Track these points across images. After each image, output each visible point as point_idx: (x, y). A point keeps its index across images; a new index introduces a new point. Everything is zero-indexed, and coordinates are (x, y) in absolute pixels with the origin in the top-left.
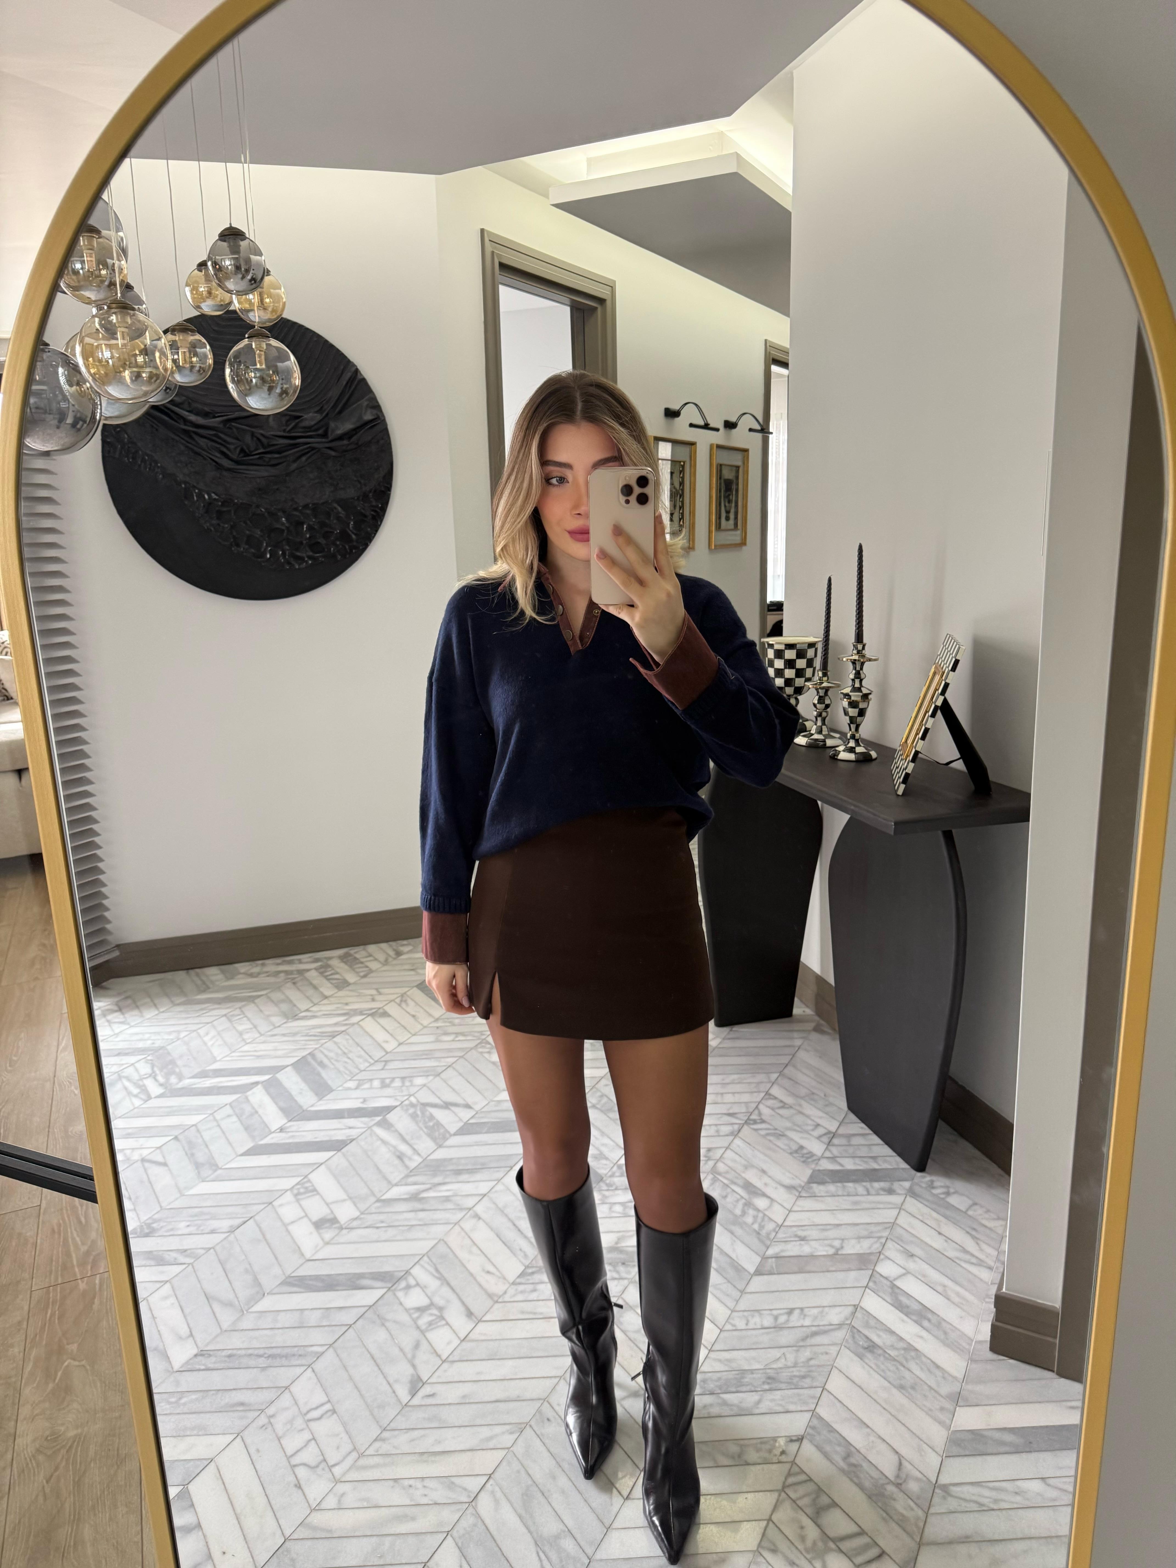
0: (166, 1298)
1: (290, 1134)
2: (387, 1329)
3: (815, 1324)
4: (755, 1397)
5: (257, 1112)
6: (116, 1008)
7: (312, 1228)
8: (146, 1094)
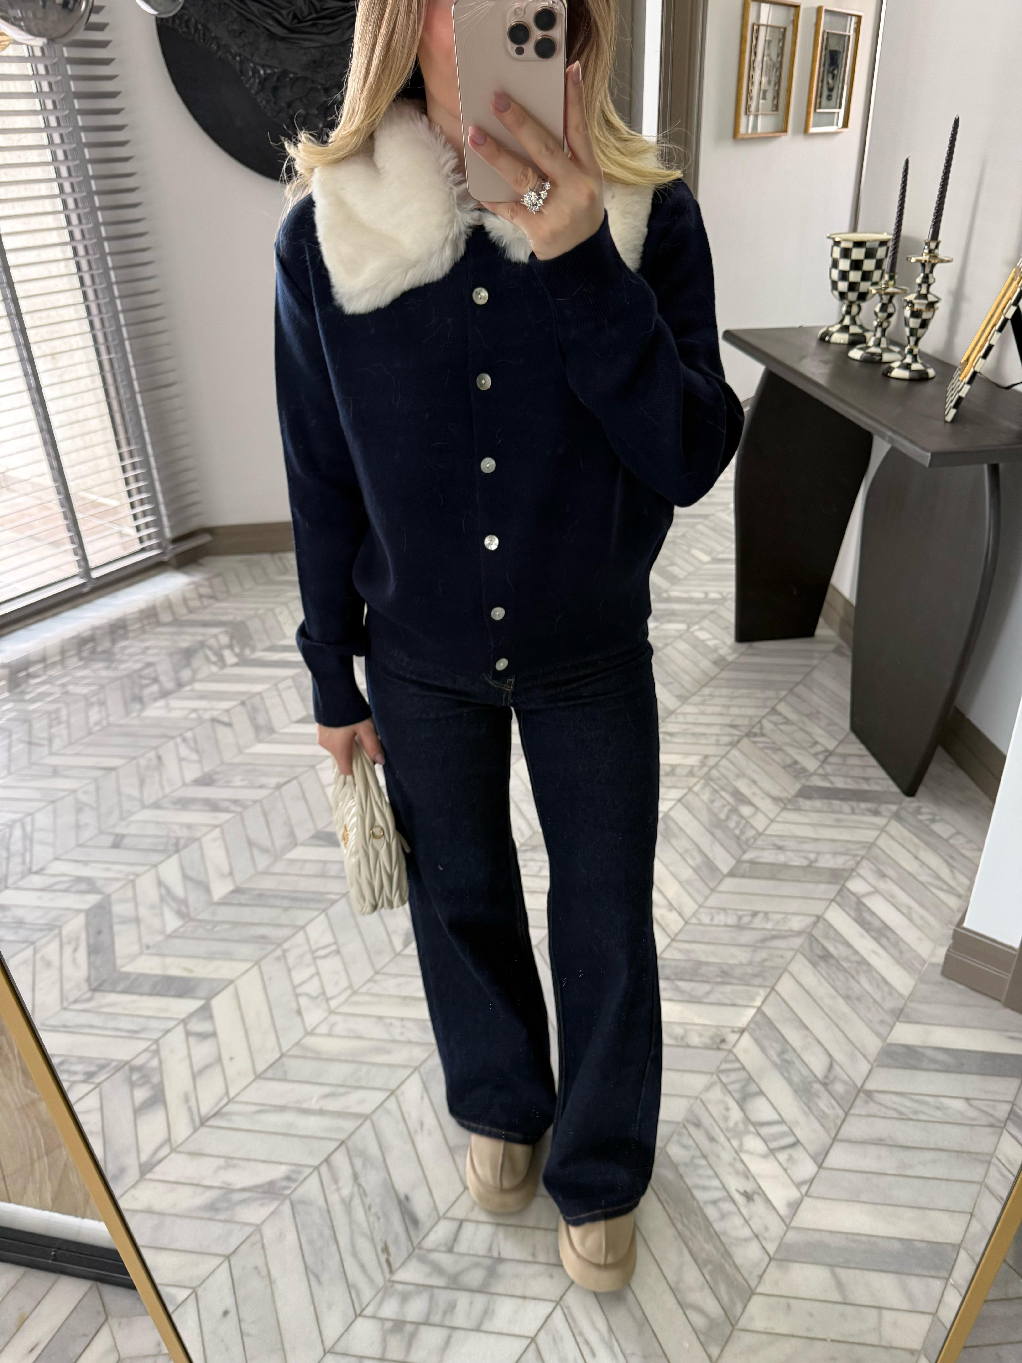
0: (215, 840)
3: (777, 928)
4: (706, 987)
6: (206, 583)
8: (222, 662)
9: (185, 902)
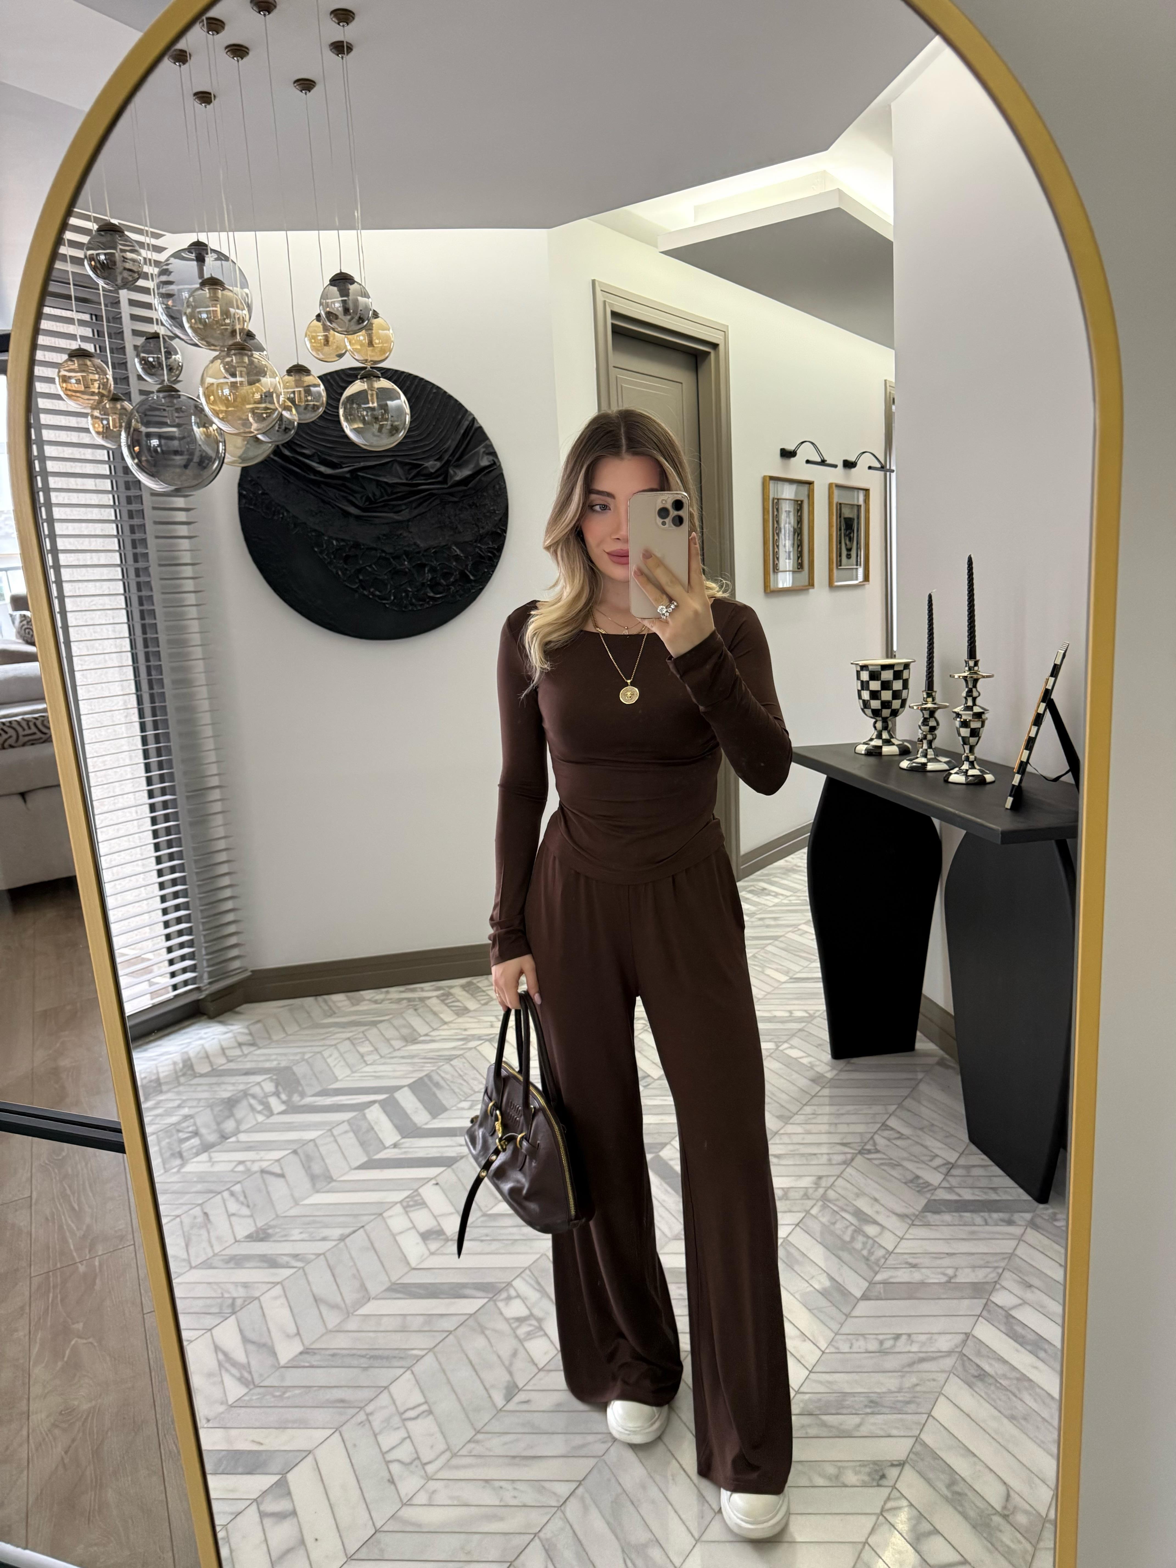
0: (276, 1298)
1: (404, 1150)
2: (486, 1337)
3: (924, 1350)
4: (856, 1420)
5: (373, 1129)
6: (246, 1031)
7: (419, 1239)
8: (269, 1111)
9: (247, 1367)
